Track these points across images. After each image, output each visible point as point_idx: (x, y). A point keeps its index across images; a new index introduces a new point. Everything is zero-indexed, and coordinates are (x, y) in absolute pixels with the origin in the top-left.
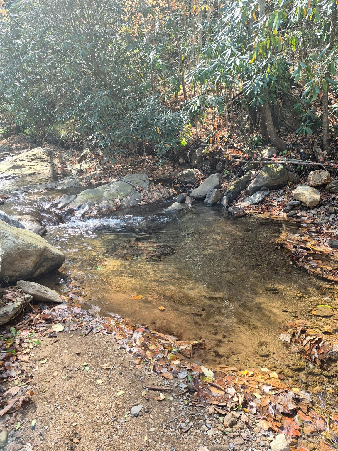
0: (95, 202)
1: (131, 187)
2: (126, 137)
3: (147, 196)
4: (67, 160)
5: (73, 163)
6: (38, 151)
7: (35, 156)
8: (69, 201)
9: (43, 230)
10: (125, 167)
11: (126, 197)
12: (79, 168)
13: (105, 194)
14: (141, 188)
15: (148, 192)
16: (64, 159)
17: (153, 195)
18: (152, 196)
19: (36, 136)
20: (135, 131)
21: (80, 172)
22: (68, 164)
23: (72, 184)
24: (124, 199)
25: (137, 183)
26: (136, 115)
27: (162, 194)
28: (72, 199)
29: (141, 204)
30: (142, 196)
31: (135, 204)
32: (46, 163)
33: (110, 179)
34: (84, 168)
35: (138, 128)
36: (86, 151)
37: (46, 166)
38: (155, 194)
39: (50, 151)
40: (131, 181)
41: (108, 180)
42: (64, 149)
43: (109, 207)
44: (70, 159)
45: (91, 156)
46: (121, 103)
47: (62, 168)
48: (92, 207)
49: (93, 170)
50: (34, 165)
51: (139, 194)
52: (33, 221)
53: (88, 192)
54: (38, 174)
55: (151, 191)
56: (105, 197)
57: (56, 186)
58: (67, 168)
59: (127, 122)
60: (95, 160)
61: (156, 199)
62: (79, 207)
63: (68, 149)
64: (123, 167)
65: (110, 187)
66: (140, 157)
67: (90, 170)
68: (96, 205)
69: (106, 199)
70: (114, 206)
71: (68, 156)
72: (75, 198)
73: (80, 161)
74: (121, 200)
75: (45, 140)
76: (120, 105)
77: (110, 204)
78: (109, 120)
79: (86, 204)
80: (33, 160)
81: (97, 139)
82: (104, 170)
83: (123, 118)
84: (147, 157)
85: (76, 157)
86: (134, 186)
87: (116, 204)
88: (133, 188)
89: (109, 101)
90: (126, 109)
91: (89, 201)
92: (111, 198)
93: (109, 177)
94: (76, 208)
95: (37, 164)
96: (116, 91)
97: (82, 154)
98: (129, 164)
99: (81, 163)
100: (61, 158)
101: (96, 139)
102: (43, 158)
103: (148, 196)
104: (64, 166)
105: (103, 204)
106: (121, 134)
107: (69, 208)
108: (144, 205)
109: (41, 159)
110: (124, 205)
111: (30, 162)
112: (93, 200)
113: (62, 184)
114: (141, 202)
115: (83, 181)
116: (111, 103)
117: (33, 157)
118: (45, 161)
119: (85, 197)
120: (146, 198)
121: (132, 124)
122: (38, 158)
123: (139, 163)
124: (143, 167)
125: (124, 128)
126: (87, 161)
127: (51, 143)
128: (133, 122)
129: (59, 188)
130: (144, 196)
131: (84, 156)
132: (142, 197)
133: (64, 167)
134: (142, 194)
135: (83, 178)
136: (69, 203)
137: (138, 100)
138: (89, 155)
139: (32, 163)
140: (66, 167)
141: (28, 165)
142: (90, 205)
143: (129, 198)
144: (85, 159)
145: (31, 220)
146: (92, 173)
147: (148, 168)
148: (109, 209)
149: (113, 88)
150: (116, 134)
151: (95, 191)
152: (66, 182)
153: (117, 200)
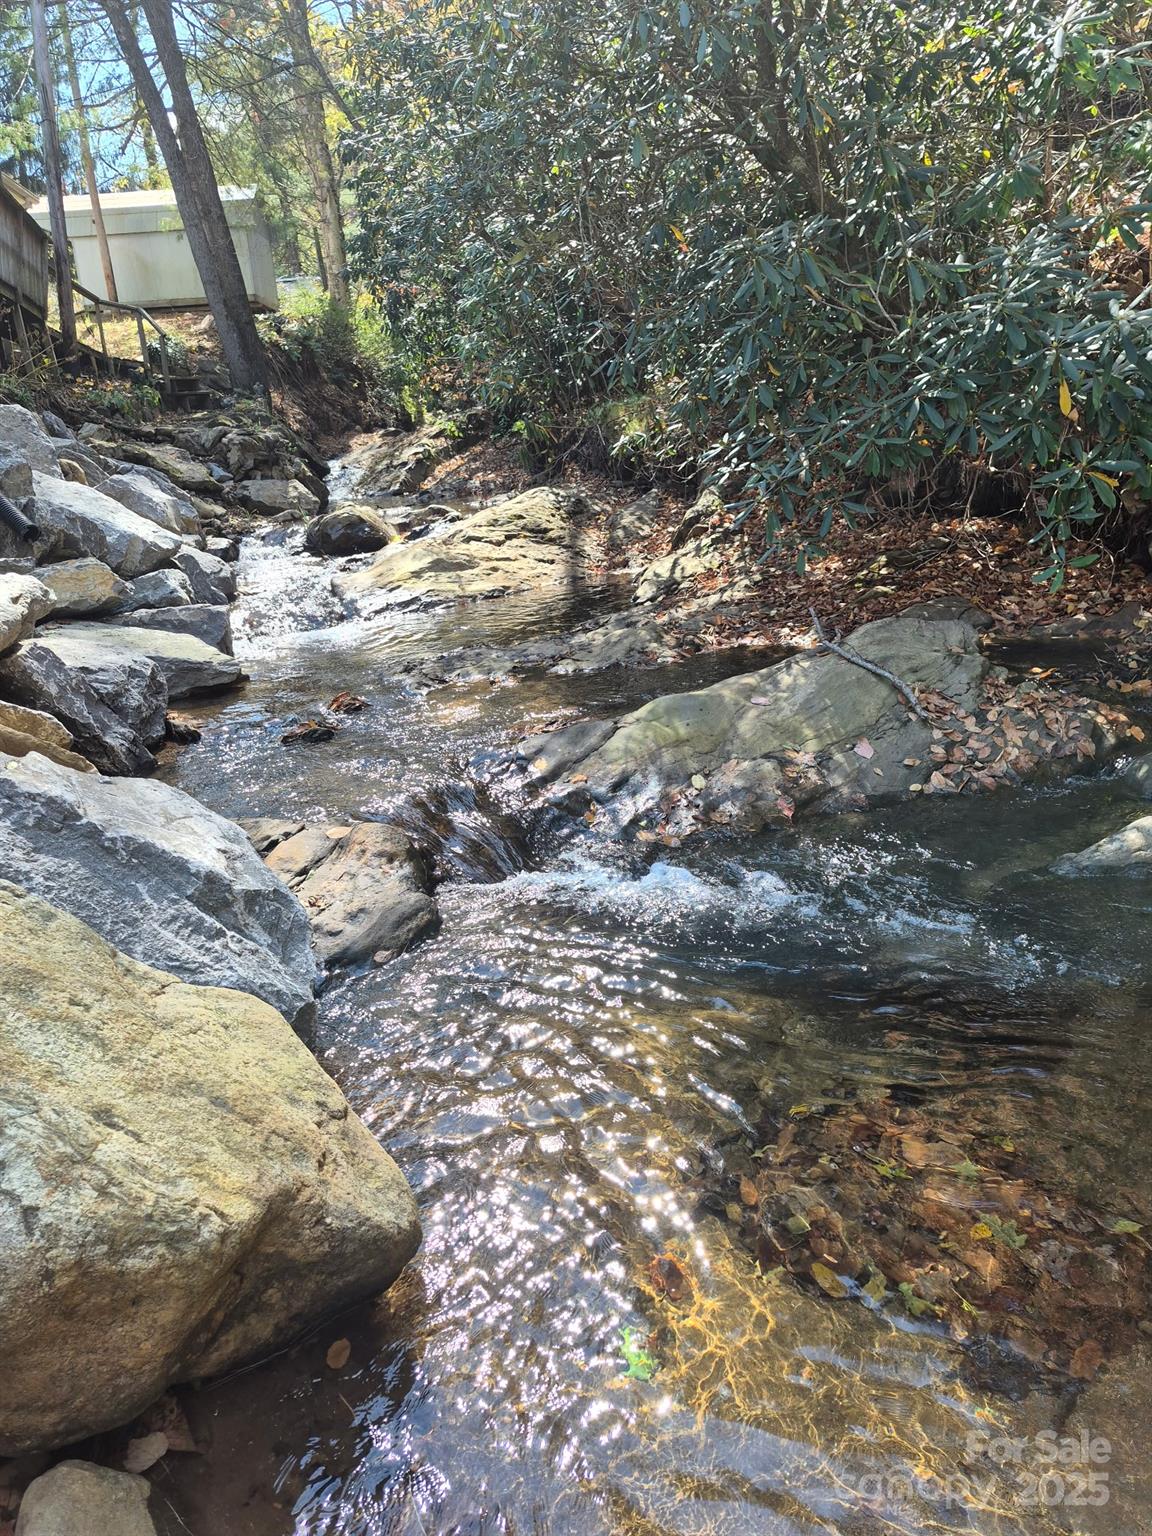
0: (693, 765)
1: (883, 691)
2: (882, 442)
3: (964, 743)
4: (632, 536)
5: (651, 549)
6: (538, 503)
7: (521, 522)
8: (579, 751)
9: (424, 917)
10: (861, 575)
11: (848, 743)
12: (666, 575)
13: (745, 726)
14: (935, 700)
15: (971, 724)
16: (620, 533)
17: (999, 741)
18: (994, 746)
19: (543, 446)
20: (930, 410)
21: (670, 590)
22: (634, 552)
23: (618, 654)
24: (839, 757)
25: (914, 671)
26: (944, 332)
27: (1050, 735)
28: (593, 740)
29: (929, 789)
30: (937, 742)
31: (897, 787)
32: (554, 549)
33: (786, 630)
34: (688, 573)
35: (952, 395)
36: (707, 500)
37: (552, 562)
38: (1014, 735)
39: (579, 501)
40: (883, 662)
41: (777, 636)
42: (631, 490)
43: (759, 797)
44: (647, 530)
45: (722, 521)
46: (875, 276)
47: (608, 568)
48: (674, 790)
49: (721, 582)
50: (508, 559)
51: (924, 734)
52: (391, 860)
53: (670, 711)
54: (518, 592)
55: (991, 717)
56: (744, 742)
57: (556, 659)
58: (626, 571)
59: (895, 367)
60: (738, 537)
61: (1015, 764)
62: (617, 787)
63: (646, 491)
64: (853, 571)
65: (776, 684)
66: (936, 527)
67: (710, 584)
68: (698, 781)
69: (747, 754)
70: (786, 791)
71: (640, 519)
72: (608, 736)
73: (678, 541)
74: (823, 760)
75: (574, 457)
76: (872, 289)
77: (761, 780)
78: (810, 364)
79: (651, 768)
80: (509, 537)
81: (742, 456)
82: (763, 585)
83: (876, 352)
84: (971, 526)
85: (667, 521)
86: (895, 688)
87: (795, 780)
88: (892, 700)
89: (815, 268)
90: (897, 304)
91: (667, 757)
92: (773, 744)
93: (783, 620)
94: (602, 790)
95: (522, 551)
96: (856, 224)
97: (689, 514)
98: (883, 559)
99: (680, 552)
100: (612, 526)
101: (737, 455)
102: (546, 531)
103: (973, 743)
104: (619, 559)
105: (731, 776)
106: (858, 428)
107: (570, 788)
108: (946, 796)
109: (539, 534)
110: (834, 790)
111: (499, 544)
112: (687, 750)
113: (582, 647)
114: (927, 780)
115: (667, 638)
116: (822, 283)
117: (511, 527)
118: (552, 541)
119: (650, 733)
120: (957, 753)
121: (925, 377)
122: (531, 531)
123: (931, 556)
124: (948, 575)
125: (876, 399)
126: (706, 541)
127: (591, 468)
128: (924, 367)
129: (564, 668)
130: (949, 747)
131: (696, 519)
132: (939, 750)
133: (615, 566)
134: (937, 734)
135: (673, 625)
136: (579, 761)
137: (959, 260)
138: (716, 518)
139: (506, 551)
140: (625, 564)
141: (489, 559)
142: (669, 778)
143: (865, 750)
144: (697, 535)
145: (380, 855)
146: (714, 599)
147: (976, 582)
148: (753, 810)
149: (843, 211)
150: (835, 430)
151: (703, 707)
152: (602, 639)
153: (805, 757)
